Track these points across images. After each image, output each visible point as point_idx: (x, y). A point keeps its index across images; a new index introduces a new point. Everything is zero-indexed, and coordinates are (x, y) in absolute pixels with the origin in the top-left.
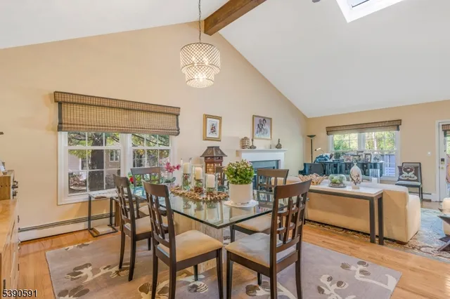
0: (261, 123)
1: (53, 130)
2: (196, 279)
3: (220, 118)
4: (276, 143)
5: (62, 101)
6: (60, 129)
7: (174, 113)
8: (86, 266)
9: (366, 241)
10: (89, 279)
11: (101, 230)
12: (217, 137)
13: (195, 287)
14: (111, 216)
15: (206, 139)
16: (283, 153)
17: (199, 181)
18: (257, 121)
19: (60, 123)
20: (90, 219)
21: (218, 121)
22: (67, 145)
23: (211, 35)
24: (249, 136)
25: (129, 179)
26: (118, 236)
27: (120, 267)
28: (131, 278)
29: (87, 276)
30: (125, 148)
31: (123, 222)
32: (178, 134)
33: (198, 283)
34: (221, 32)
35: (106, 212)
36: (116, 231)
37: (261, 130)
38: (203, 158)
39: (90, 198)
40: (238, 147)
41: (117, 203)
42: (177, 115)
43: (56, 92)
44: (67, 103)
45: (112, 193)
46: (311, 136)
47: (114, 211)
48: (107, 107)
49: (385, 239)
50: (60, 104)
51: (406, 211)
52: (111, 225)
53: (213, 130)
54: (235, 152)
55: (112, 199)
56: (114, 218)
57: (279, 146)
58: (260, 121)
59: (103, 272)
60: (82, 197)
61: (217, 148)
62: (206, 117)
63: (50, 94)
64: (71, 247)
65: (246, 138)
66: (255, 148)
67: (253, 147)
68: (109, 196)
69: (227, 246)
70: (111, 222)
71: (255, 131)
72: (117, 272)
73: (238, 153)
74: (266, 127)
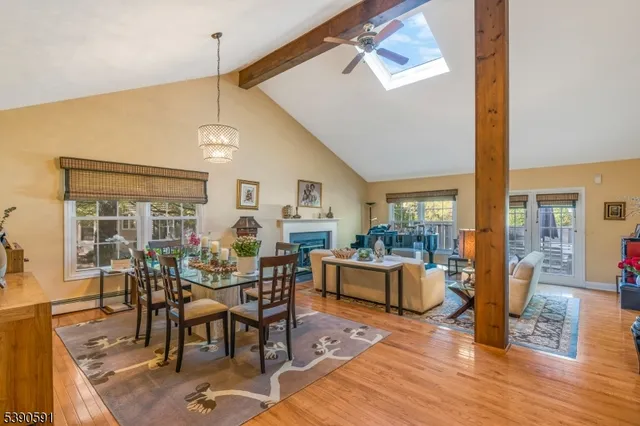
0: (309, 191)
1: (59, 198)
2: (209, 343)
3: (257, 184)
4: (327, 212)
5: (69, 167)
6: (67, 197)
7: (201, 179)
8: (102, 338)
9: (382, 312)
10: (106, 347)
11: (115, 308)
12: (254, 204)
13: (207, 349)
14: (126, 293)
15: (240, 207)
16: (335, 224)
17: (215, 254)
18: (303, 187)
19: (67, 192)
20: (101, 296)
21: (255, 187)
22: (74, 215)
23: (247, 89)
24: (293, 204)
25: (146, 252)
26: (134, 313)
27: (137, 337)
28: (147, 344)
29: (103, 345)
30: (142, 218)
31: (140, 294)
32: (206, 201)
33: (210, 346)
34: (260, 86)
35: (120, 289)
36: (132, 309)
37: (308, 197)
38: (235, 230)
39: (102, 273)
40: (280, 217)
41: (133, 278)
42: (205, 182)
43: (61, 158)
44: (75, 169)
45: (128, 267)
46: (370, 204)
47: (129, 288)
48: (122, 173)
49: (392, 307)
50: (67, 170)
51: (421, 283)
52: (126, 303)
53: (249, 197)
54: (275, 223)
55: (127, 274)
56: (129, 296)
57: (330, 215)
58: (308, 187)
59: (119, 341)
60: (92, 272)
61: (251, 219)
62: (241, 182)
63: (55, 159)
64: (82, 324)
65: (288, 207)
66: (299, 217)
67: (297, 217)
68: (124, 271)
69: (231, 309)
70: (126, 300)
71: (301, 198)
72: (134, 342)
73: (279, 223)
74: (315, 193)
